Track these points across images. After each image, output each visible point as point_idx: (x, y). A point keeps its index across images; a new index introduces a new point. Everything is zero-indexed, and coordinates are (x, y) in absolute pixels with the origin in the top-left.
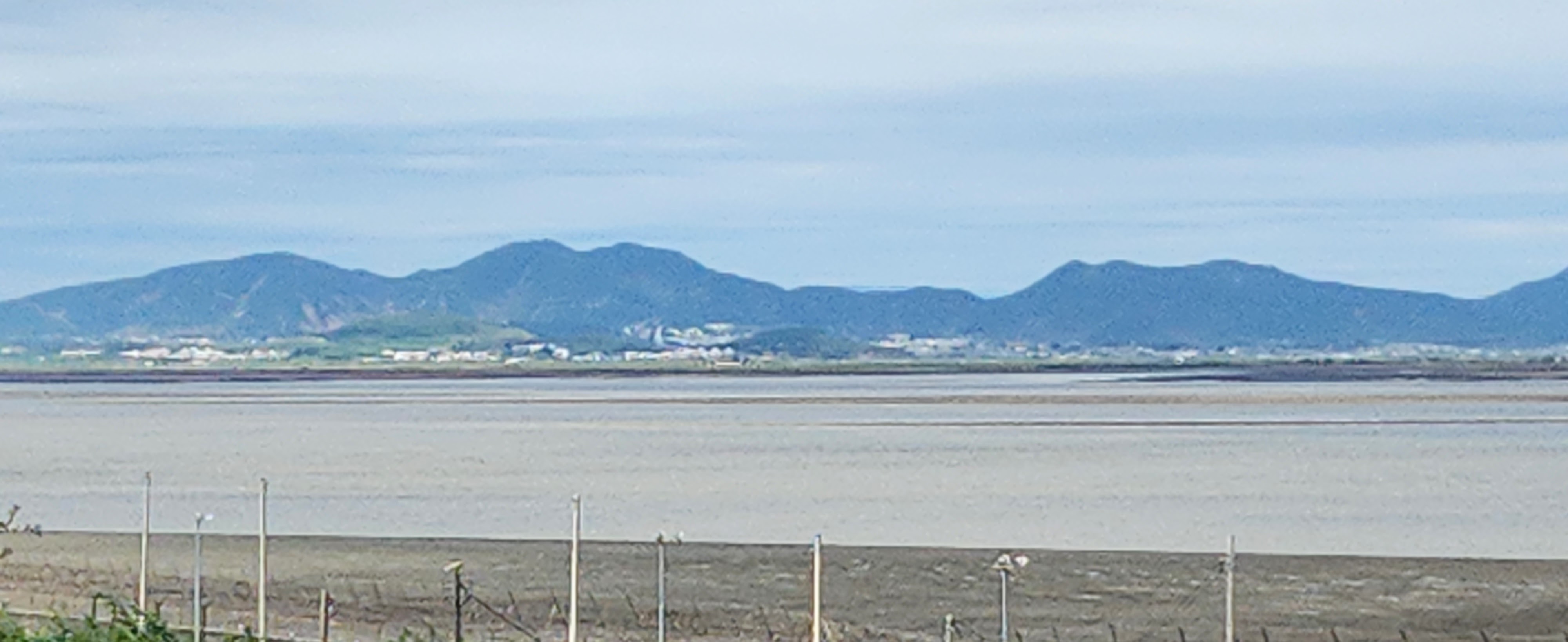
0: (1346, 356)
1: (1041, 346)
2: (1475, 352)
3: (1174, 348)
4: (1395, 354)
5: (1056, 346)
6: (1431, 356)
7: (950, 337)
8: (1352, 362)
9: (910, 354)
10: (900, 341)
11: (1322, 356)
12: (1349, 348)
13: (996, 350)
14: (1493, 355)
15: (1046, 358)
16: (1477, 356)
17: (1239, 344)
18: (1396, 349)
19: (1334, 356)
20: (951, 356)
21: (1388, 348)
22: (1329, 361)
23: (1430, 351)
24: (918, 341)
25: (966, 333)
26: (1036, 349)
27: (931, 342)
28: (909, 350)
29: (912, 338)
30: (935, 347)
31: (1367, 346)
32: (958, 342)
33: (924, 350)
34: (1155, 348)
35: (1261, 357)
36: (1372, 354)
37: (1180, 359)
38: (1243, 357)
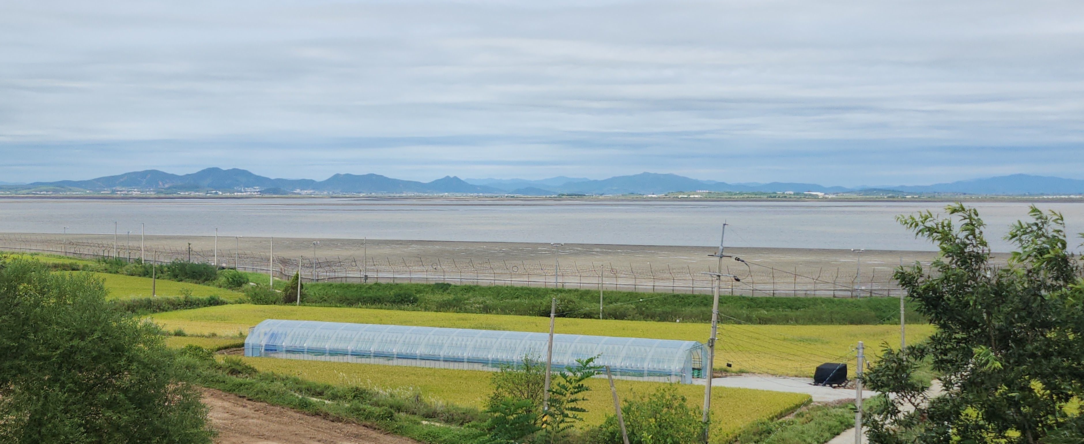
0: (398, 195)
1: (330, 192)
3: (360, 193)
4: (409, 195)
5: (334, 192)
7: (310, 190)
8: (400, 196)
9: (300, 194)
10: (298, 191)
13: (320, 193)
15: (331, 195)
16: (427, 195)
17: (375, 192)
19: (396, 195)
20: (310, 194)
21: (407, 194)
22: (394, 196)
23: (417, 194)
24: (302, 191)
25: (313, 189)
27: (305, 191)
29: (301, 190)
30: (307, 192)
31: (403, 193)
32: (312, 191)
33: (304, 193)
34: (356, 193)
35: (380, 195)
36: (404, 195)
37: (361, 196)
38: (375, 195)
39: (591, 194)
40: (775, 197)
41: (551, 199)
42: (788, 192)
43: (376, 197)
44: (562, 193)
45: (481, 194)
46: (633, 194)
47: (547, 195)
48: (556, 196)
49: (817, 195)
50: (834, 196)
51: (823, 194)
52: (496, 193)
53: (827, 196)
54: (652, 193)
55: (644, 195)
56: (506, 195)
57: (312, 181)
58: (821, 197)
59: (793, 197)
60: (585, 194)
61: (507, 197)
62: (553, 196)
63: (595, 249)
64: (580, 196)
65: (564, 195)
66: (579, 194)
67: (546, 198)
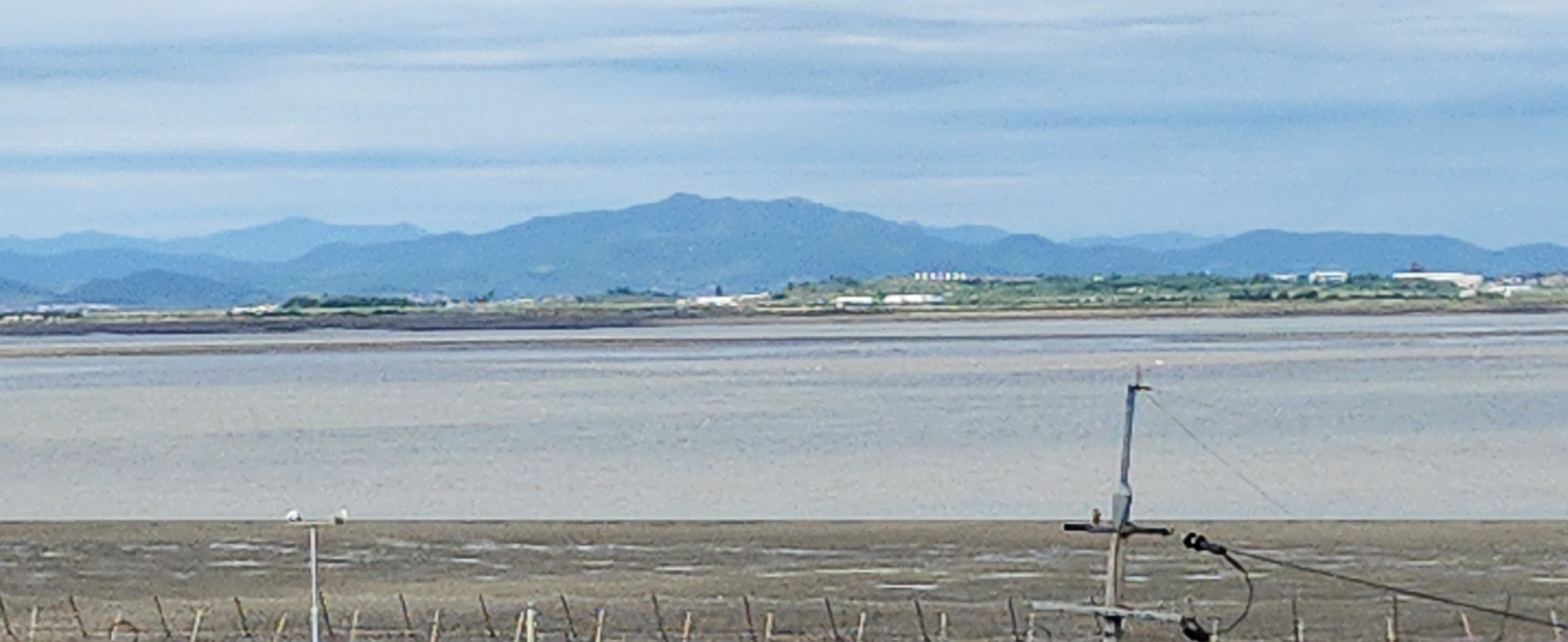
39: (434, 297)
40: (1267, 297)
41: (250, 324)
42: (1322, 275)
44: (302, 294)
46: (625, 291)
47: (236, 303)
48: (272, 308)
49: (1452, 284)
50: (1526, 288)
51: (1477, 279)
53: (1493, 288)
54: (713, 288)
55: (676, 296)
56: (42, 308)
58: (1471, 292)
59: (1343, 293)
60: (410, 297)
61: (46, 315)
62: (262, 308)
63: (471, 543)
64: (384, 308)
65: (312, 303)
66: (383, 296)
67: (228, 319)
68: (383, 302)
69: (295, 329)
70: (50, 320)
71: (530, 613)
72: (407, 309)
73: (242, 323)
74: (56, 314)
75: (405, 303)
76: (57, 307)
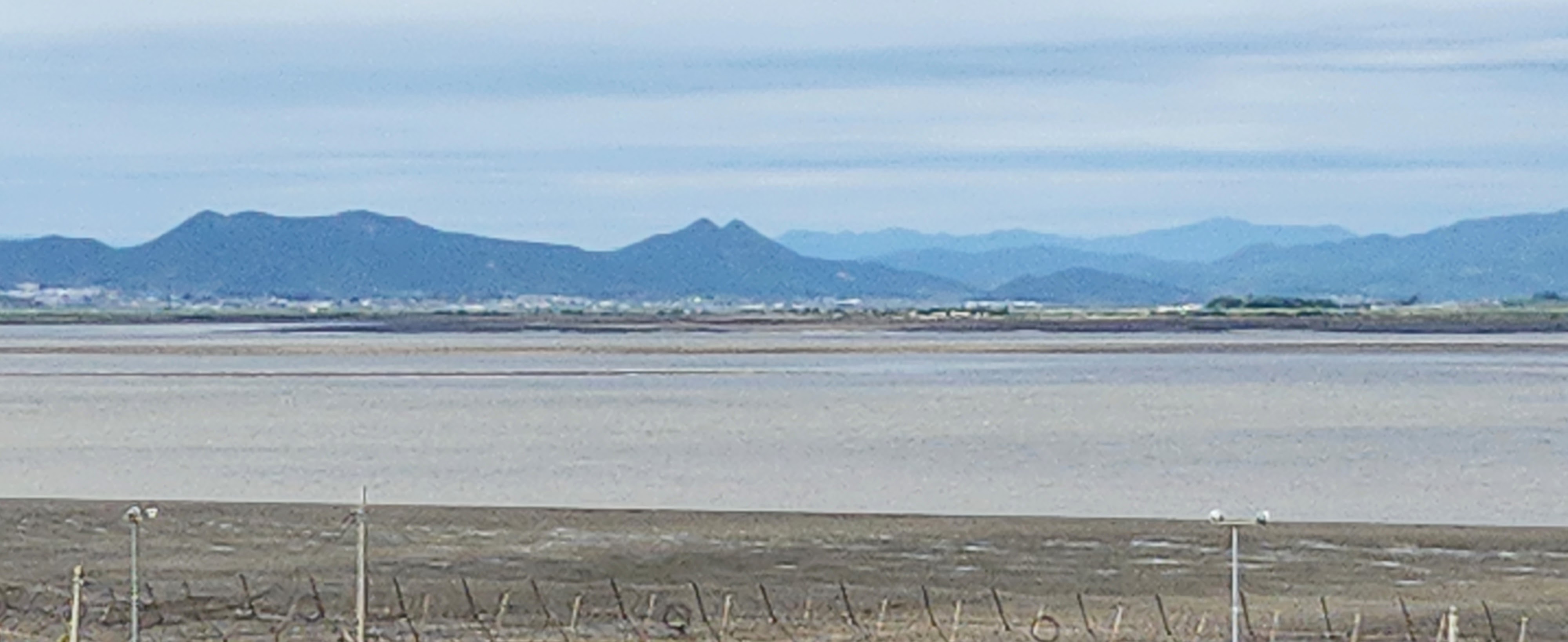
0: (478, 308)
1: (173, 297)
2: (606, 303)
3: (305, 298)
4: (527, 306)
5: (187, 297)
6: (564, 308)
7: (80, 287)
8: (486, 314)
9: (38, 304)
10: (28, 290)
11: (454, 308)
12: (483, 299)
13: (126, 300)
14: (624, 307)
15: (178, 308)
16: (609, 308)
17: (375, 296)
18: (529, 302)
19: (469, 308)
20: (80, 306)
21: (519, 300)
22: (462, 313)
23: (563, 304)
24: (49, 291)
25: (96, 283)
26: (169, 299)
27: (61, 292)
28: (38, 299)
29: (42, 287)
30: (65, 296)
31: (500, 297)
32: (88, 292)
33: (54, 300)
34: (289, 298)
35: (395, 308)
36: (505, 305)
37: (313, 310)
38: (377, 309)
39: (1358, 299)
41: (1174, 323)
43: (376, 317)
44: (1226, 294)
45: (854, 301)
46: (1553, 298)
47: (1160, 302)
48: (1197, 307)
52: (925, 297)
56: (970, 305)
57: (92, 247)
60: (1334, 298)
61: (973, 312)
62: (1187, 308)
63: (1391, 546)
64: (1309, 310)
65: (1236, 304)
66: (1306, 297)
67: (1152, 317)
68: (1309, 304)
69: (1218, 328)
70: (978, 316)
71: (1453, 619)
72: (1332, 311)
73: (1167, 323)
74: (982, 310)
75: (1330, 304)
76: (984, 304)
